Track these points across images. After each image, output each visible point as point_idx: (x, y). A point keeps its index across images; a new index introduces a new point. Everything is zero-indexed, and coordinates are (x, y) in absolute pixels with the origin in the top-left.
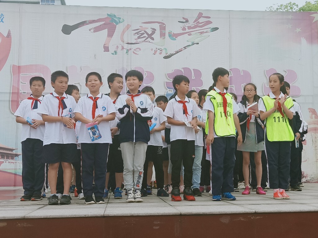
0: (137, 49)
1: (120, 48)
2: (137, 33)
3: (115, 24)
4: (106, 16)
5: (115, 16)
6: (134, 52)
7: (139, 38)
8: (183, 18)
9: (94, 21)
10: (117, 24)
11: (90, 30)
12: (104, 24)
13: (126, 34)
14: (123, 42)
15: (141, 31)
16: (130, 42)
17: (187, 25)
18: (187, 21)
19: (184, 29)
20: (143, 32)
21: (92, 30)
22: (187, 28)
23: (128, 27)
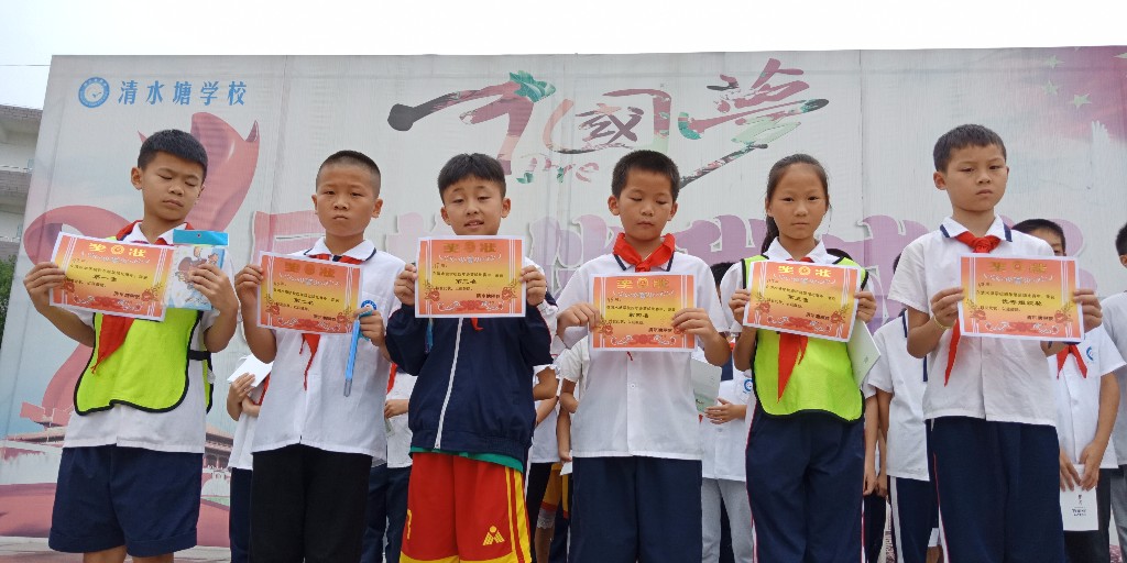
0: (587, 166)
1: (542, 163)
2: (590, 123)
3: (529, 99)
4: (508, 80)
5: (530, 78)
6: (578, 176)
7: (594, 135)
8: (723, 77)
9: (473, 95)
10: (535, 98)
11: (462, 118)
12: (502, 101)
13: (558, 127)
14: (551, 147)
15: (600, 117)
16: (570, 148)
17: (732, 95)
18: (733, 85)
19: (724, 107)
20: (607, 119)
21: (469, 118)
22: (732, 104)
23: (566, 106)
